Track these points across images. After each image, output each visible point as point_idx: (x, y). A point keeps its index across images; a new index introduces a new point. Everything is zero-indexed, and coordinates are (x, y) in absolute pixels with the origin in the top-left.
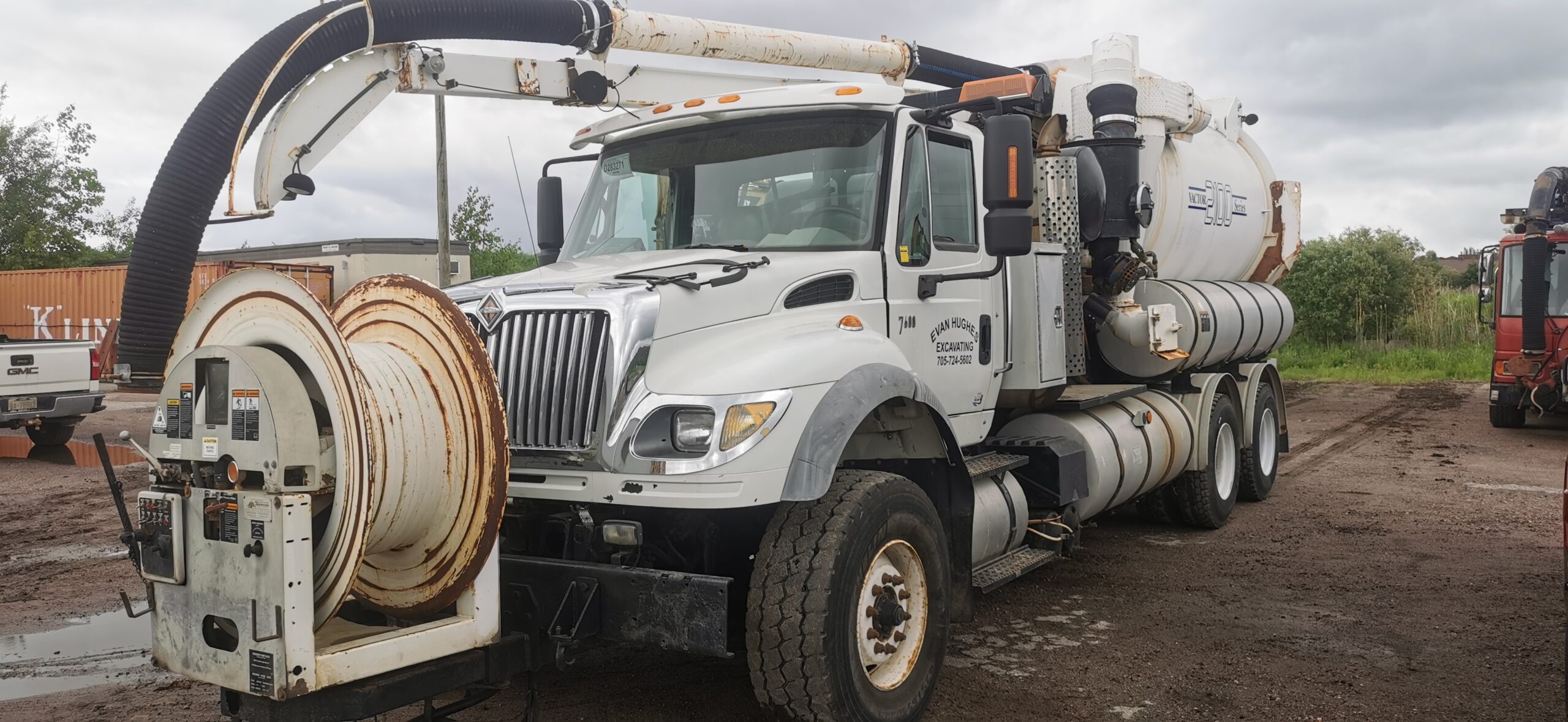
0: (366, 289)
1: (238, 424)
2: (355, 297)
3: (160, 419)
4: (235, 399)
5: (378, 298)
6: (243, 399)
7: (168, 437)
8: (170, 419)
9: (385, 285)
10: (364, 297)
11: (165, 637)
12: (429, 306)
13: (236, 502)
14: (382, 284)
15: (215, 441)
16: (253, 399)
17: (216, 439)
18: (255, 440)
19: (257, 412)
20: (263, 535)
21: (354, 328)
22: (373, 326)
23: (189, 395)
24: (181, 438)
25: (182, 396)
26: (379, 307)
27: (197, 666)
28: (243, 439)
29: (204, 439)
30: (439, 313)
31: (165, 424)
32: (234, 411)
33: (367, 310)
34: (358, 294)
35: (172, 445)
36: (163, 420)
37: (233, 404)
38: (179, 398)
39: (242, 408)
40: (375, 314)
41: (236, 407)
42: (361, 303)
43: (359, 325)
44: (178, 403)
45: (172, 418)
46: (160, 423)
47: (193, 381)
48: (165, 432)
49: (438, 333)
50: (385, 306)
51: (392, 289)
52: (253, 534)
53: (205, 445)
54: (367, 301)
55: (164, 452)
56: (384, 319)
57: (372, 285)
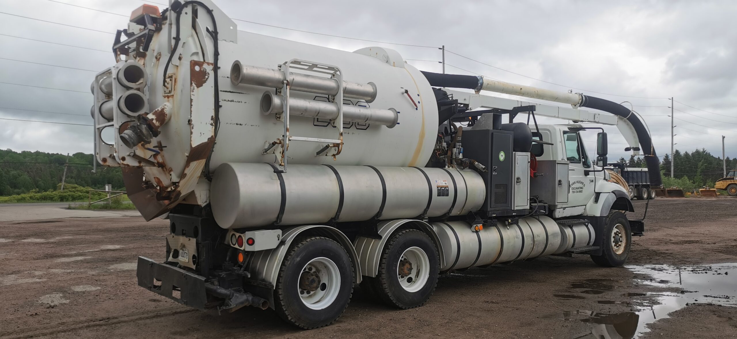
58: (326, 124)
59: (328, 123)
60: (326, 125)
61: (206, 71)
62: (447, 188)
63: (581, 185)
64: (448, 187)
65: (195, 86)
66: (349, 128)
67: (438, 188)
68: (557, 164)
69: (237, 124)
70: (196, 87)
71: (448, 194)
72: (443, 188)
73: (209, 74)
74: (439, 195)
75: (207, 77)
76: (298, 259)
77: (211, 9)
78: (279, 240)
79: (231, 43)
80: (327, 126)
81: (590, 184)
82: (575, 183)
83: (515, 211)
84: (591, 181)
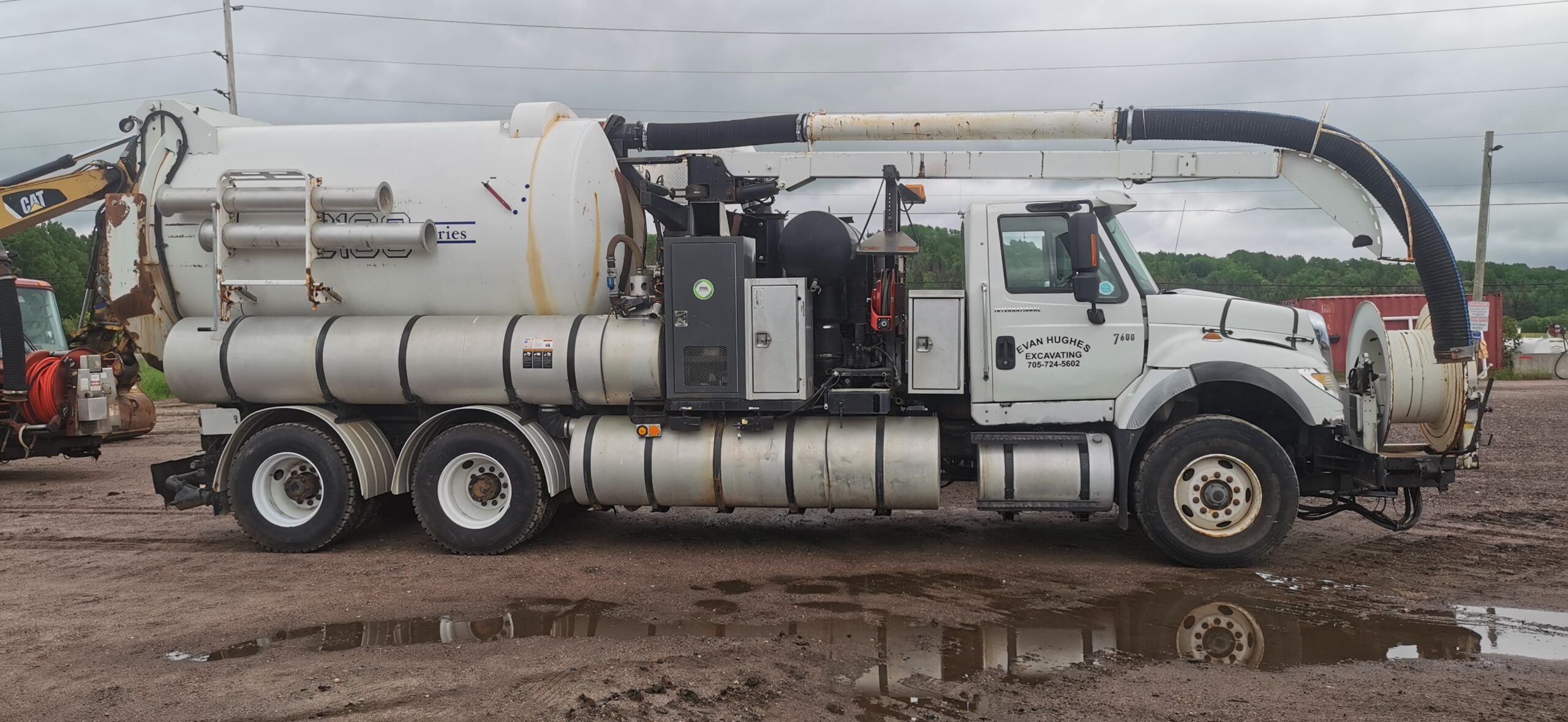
58: (330, 254)
59: (332, 253)
60: (330, 256)
61: (125, 206)
62: (549, 354)
63: (1072, 348)
64: (551, 353)
65: (111, 225)
66: (373, 257)
67: (524, 352)
68: (910, 301)
69: (194, 266)
70: (113, 227)
71: (551, 365)
72: (539, 354)
73: (129, 208)
74: (527, 364)
75: (126, 212)
76: (251, 451)
77: (178, 116)
78: (237, 422)
79: (211, 155)
80: (331, 258)
81: (1115, 343)
82: (1042, 343)
83: (754, 403)
84: (1124, 336)
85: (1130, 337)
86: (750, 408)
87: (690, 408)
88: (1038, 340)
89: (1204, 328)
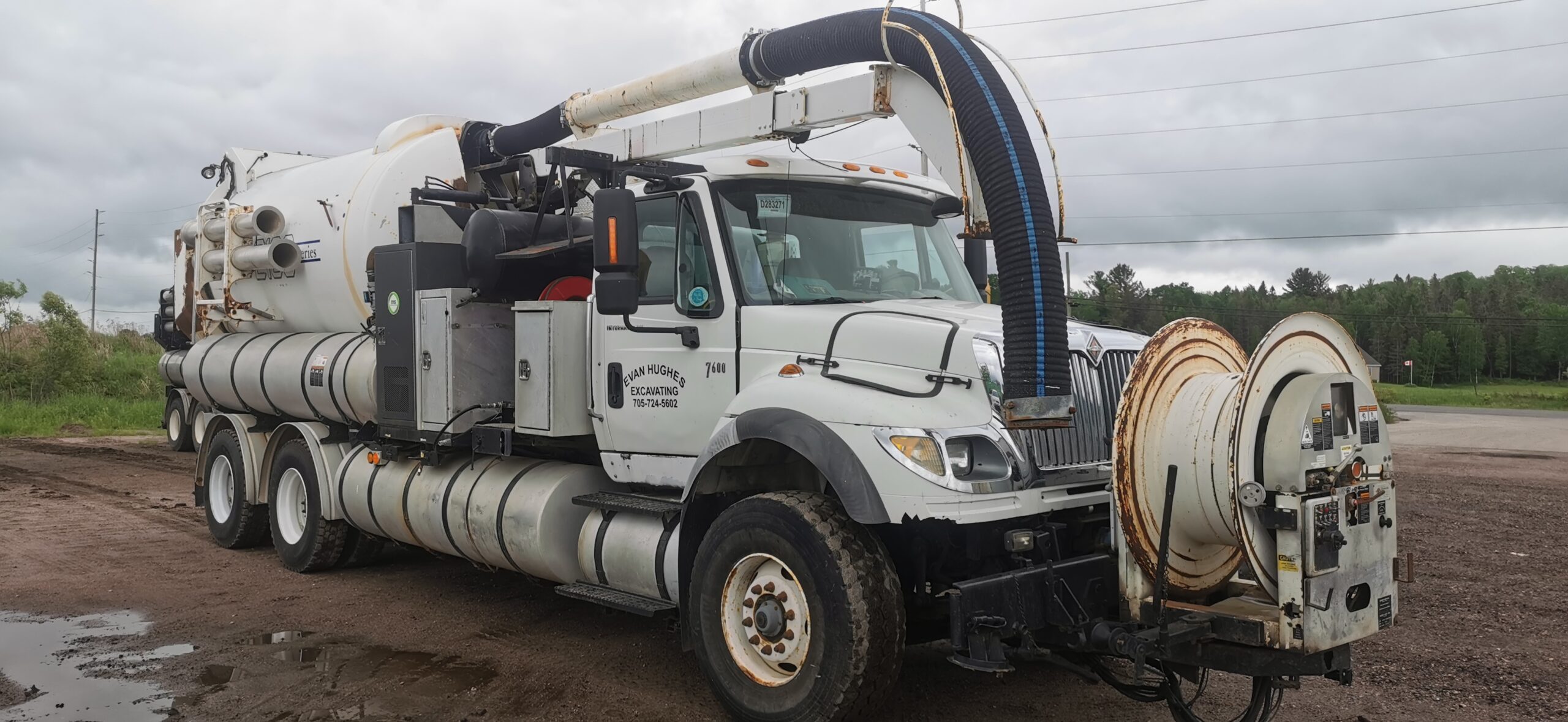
0: (1186, 329)
1: (1365, 432)
2: (1177, 335)
3: (1307, 436)
4: (1361, 414)
5: (1196, 337)
6: (1366, 413)
7: (1315, 450)
8: (1316, 435)
9: (1201, 327)
10: (1185, 335)
11: (1316, 624)
12: (1231, 346)
13: (1368, 491)
14: (1198, 326)
15: (1349, 448)
16: (1374, 412)
17: (1350, 446)
18: (1377, 442)
19: (1377, 422)
20: (1384, 511)
21: (1177, 362)
22: (1193, 360)
23: (1328, 413)
24: (1326, 449)
25: (1323, 415)
26: (1197, 344)
27: (1343, 632)
28: (1368, 443)
29: (1342, 447)
30: (1237, 352)
31: (1312, 439)
32: (1361, 423)
33: (1188, 346)
34: (1181, 333)
35: (1319, 456)
36: (1310, 436)
37: (1360, 417)
38: (1321, 416)
39: (1367, 420)
40: (1193, 350)
41: (1362, 419)
42: (1183, 340)
43: (1181, 359)
44: (1321, 421)
45: (1317, 434)
46: (1308, 439)
47: (1330, 402)
48: (1312, 446)
49: (1237, 367)
50: (1201, 344)
51: (1205, 330)
52: (1379, 512)
53: (1343, 452)
54: (1188, 339)
55: (1312, 464)
56: (1201, 354)
57: (1191, 326)
62: (322, 371)
63: (668, 382)
67: (312, 369)
71: (322, 382)
72: (318, 371)
74: (312, 383)
81: (708, 377)
82: (644, 374)
83: (424, 433)
84: (716, 366)
85: (721, 368)
86: (422, 440)
87: (389, 436)
88: (640, 368)
89: (799, 356)
